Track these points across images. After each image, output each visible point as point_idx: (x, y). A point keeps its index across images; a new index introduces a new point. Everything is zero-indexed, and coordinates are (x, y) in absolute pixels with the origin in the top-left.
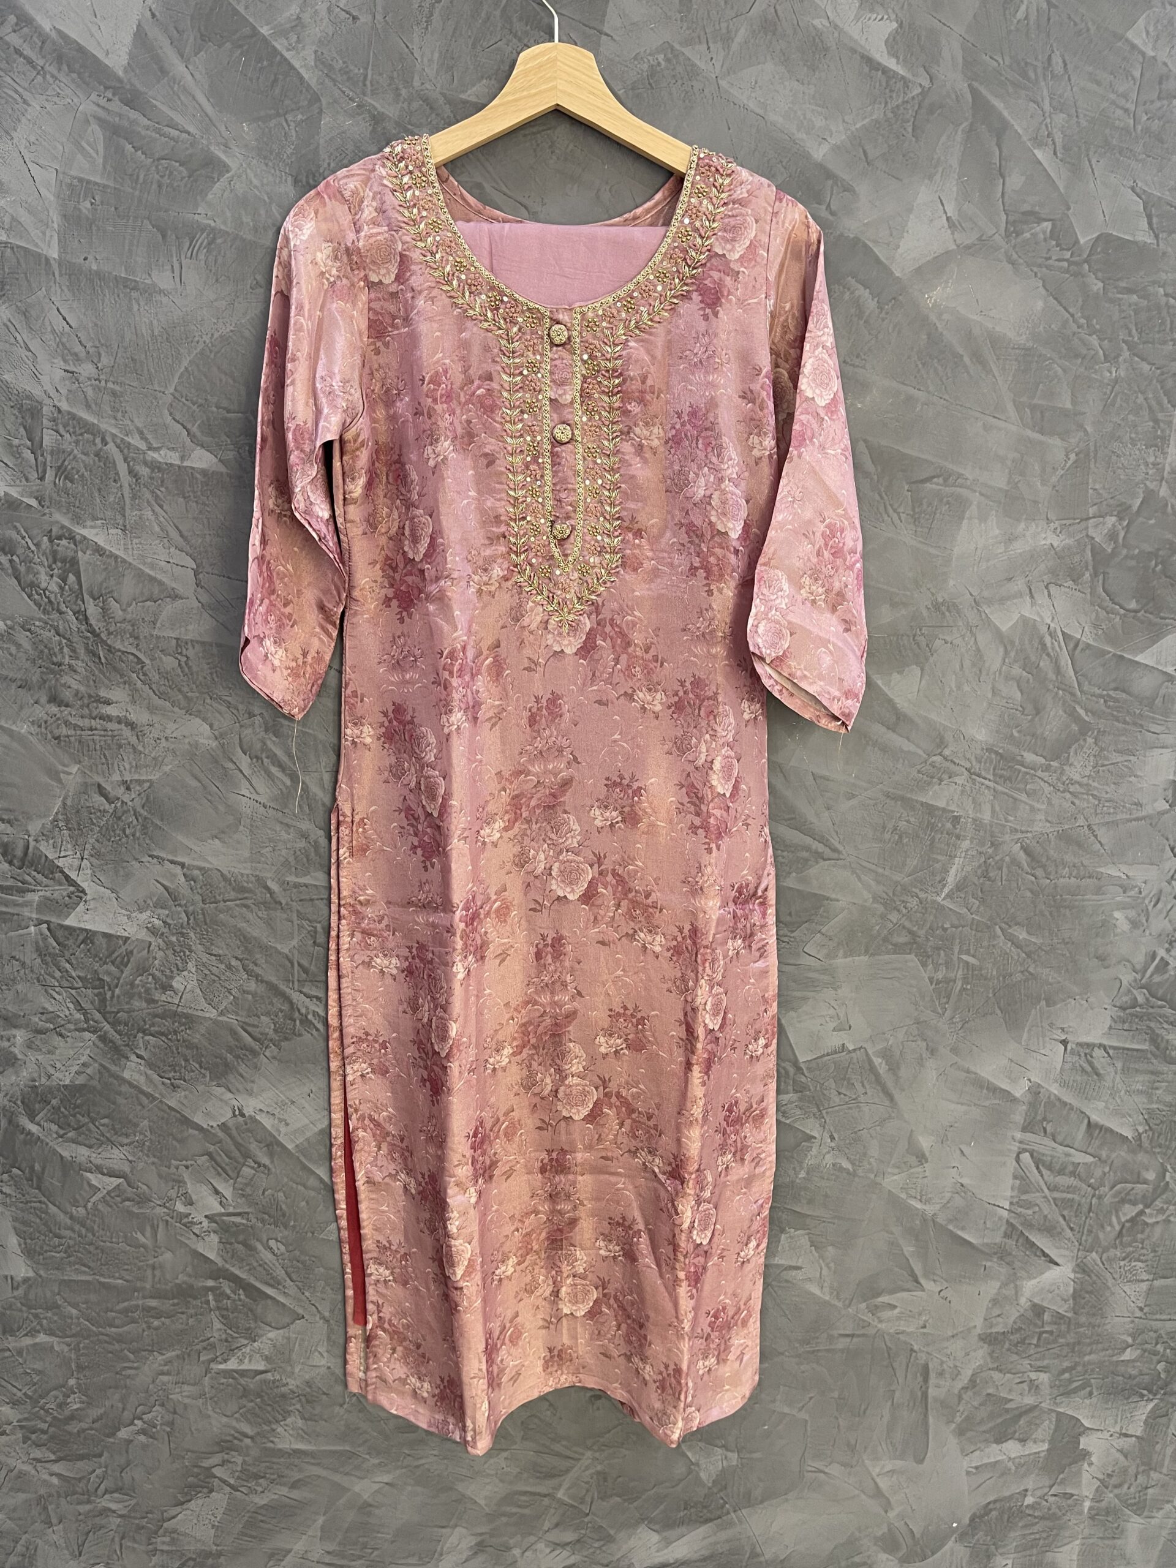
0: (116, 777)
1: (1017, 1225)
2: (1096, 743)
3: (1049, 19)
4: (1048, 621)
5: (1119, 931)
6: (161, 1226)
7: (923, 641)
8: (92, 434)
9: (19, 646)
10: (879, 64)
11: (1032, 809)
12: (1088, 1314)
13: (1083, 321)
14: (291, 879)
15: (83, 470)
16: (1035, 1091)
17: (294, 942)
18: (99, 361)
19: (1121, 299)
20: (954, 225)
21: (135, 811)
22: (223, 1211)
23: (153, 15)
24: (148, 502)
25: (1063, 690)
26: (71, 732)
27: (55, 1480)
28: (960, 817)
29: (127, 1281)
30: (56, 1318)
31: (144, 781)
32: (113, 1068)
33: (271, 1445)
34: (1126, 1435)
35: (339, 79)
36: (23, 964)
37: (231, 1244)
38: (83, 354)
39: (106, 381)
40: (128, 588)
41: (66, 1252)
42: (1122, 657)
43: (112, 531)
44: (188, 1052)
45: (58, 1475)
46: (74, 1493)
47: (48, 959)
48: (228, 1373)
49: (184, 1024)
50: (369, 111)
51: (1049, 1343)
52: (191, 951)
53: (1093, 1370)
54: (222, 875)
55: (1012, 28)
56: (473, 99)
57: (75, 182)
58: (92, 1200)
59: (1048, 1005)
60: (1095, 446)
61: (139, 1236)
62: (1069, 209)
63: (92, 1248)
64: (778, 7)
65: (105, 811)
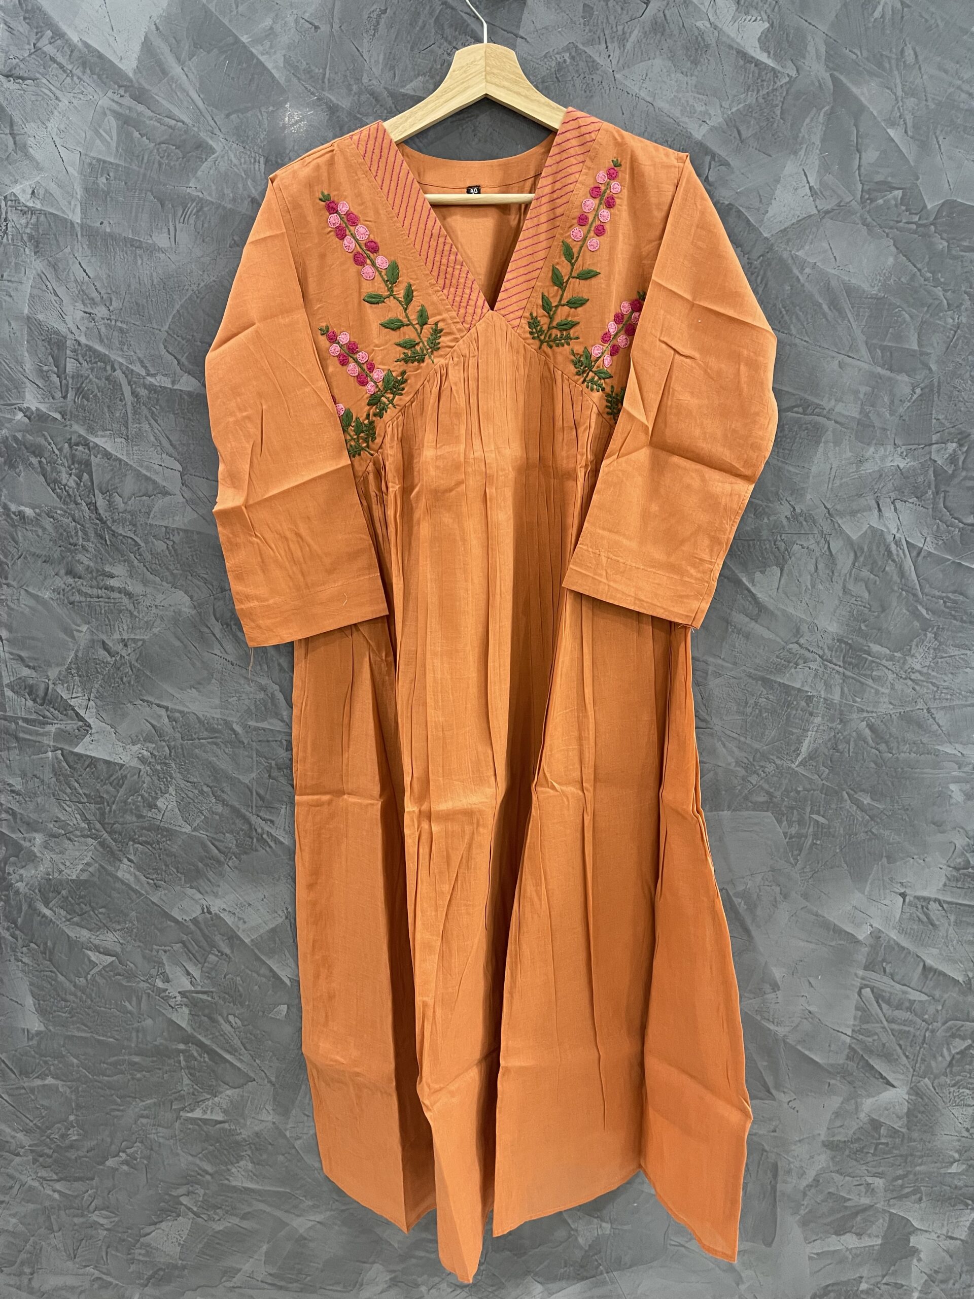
0: (116, 636)
1: (859, 1050)
2: (935, 638)
3: (902, 17)
4: (894, 531)
5: (953, 801)
6: (145, 997)
7: (782, 546)
8: (104, 363)
9: (44, 529)
10: (753, 58)
11: (877, 692)
12: (919, 1130)
13: (929, 275)
14: (252, 723)
15: (96, 391)
16: (877, 935)
17: (254, 775)
18: (111, 304)
19: (962, 256)
20: (816, 193)
21: (130, 663)
22: (193, 989)
23: (157, 29)
24: (146, 417)
25: (906, 591)
26: (83, 599)
27: (56, 1196)
28: (813, 696)
29: (117, 1040)
30: (61, 1065)
31: (140, 640)
32: (110, 868)
33: (226, 1182)
34: (952, 1238)
35: (303, 77)
36: (43, 781)
37: (198, 1016)
38: (98, 299)
39: (116, 321)
40: (129, 485)
41: (70, 1013)
42: (960, 564)
43: (118, 440)
44: (168, 860)
45: (59, 1192)
46: (71, 1207)
47: (62, 778)
48: (194, 1121)
49: (165, 836)
50: (326, 103)
51: (884, 1153)
52: (171, 777)
53: (923, 1179)
54: (198, 718)
55: (870, 25)
56: (411, 93)
57: (94, 162)
58: (92, 973)
59: (889, 863)
60: (939, 383)
61: (127, 1004)
62: (917, 179)
63: (90, 1011)
64: (666, 12)
65: (108, 663)
